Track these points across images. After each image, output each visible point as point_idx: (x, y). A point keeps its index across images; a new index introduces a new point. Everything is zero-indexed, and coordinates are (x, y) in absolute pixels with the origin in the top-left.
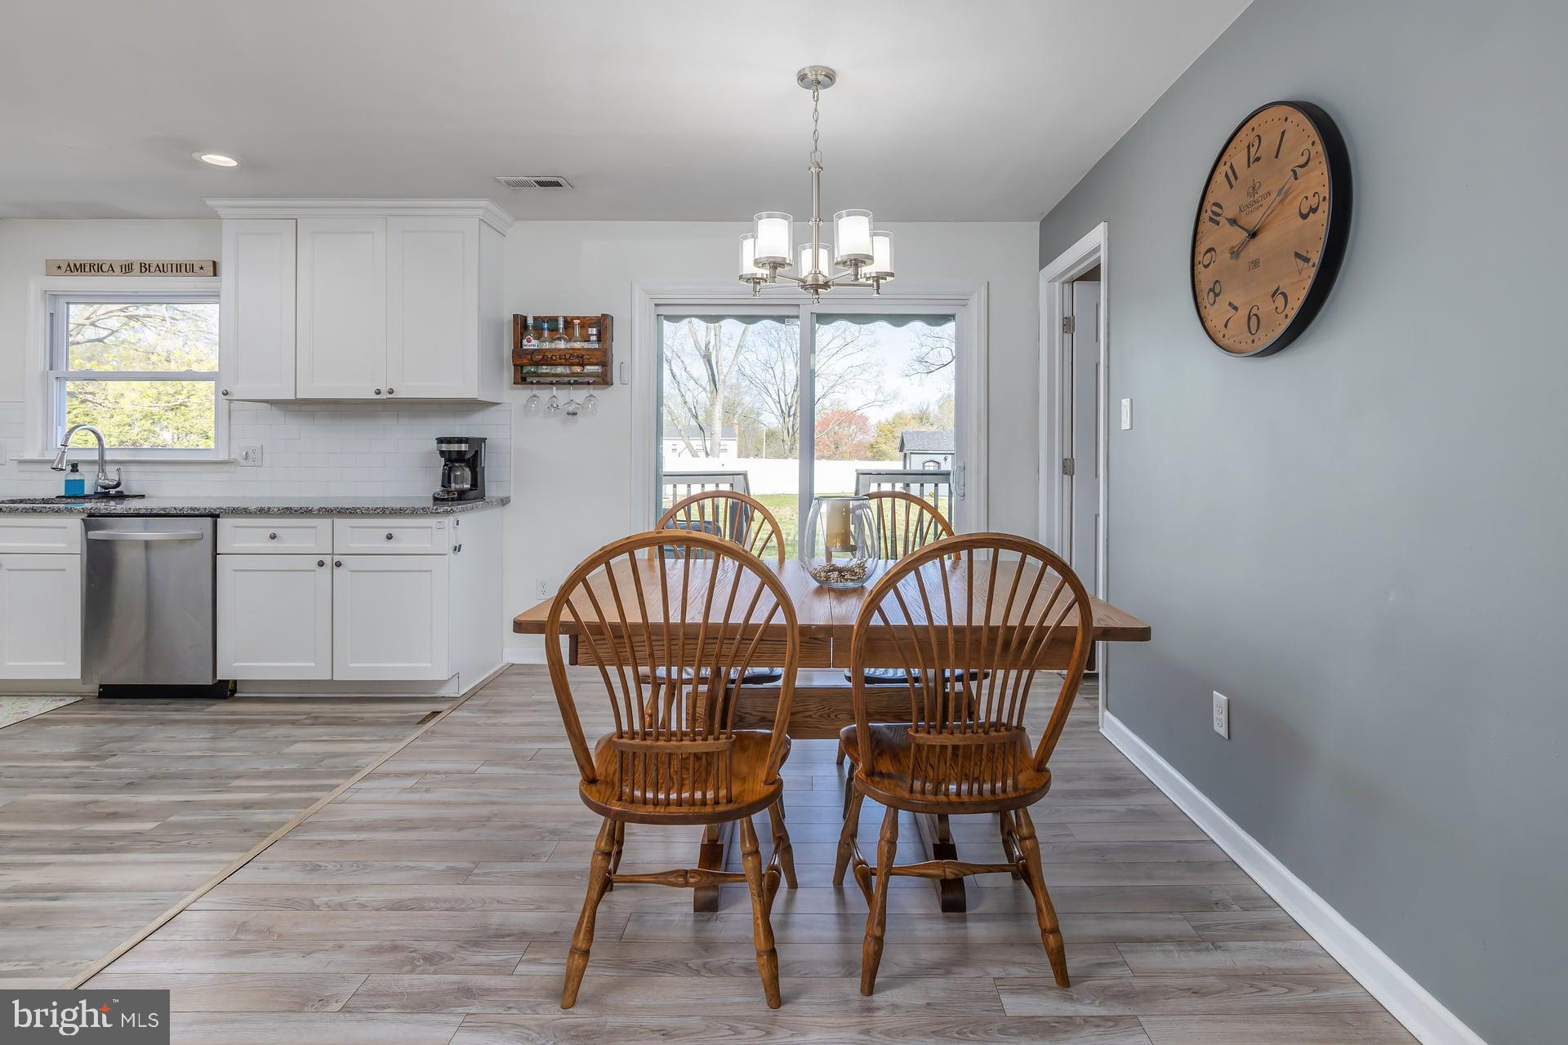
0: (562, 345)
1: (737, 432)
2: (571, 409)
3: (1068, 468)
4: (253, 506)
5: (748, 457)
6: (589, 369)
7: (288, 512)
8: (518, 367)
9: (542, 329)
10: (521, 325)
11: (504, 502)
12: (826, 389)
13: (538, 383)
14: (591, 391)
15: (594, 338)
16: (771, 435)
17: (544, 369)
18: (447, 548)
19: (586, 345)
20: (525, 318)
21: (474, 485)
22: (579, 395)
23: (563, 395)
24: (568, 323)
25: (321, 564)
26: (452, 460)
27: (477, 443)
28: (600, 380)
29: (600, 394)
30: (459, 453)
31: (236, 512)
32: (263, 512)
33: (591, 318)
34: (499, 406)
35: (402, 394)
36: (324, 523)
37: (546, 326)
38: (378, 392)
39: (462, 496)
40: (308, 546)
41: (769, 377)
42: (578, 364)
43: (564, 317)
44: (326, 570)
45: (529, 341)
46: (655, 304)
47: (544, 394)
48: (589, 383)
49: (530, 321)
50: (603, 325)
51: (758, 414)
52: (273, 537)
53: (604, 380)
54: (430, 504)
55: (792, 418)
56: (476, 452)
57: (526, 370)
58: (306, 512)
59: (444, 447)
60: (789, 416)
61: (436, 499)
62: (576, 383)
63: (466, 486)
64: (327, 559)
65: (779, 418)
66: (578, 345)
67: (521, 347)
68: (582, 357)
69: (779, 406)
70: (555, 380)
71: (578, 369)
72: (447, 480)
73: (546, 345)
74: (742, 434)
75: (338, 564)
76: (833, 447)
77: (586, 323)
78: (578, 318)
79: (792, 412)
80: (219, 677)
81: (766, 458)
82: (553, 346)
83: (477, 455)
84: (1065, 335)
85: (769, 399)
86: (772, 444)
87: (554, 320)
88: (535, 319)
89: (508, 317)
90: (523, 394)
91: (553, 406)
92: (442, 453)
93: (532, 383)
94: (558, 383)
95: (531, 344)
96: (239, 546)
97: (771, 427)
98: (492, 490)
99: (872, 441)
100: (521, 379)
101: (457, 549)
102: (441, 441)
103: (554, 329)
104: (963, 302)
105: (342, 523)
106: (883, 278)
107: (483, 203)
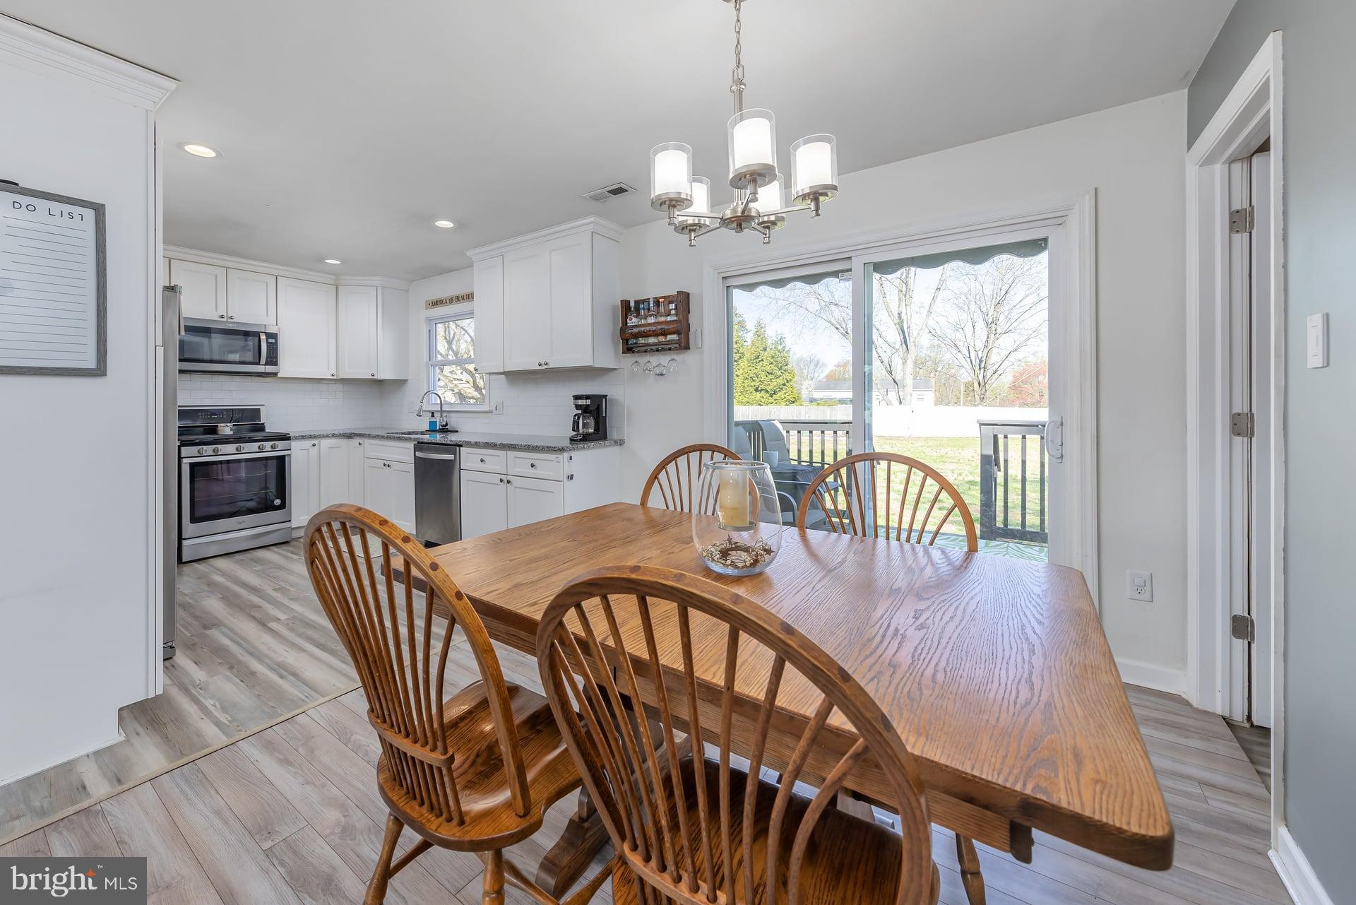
0: (651, 320)
2: (660, 370)
3: (1242, 425)
5: (948, 404)
6: (669, 337)
7: (488, 446)
8: (626, 341)
9: (640, 309)
10: (626, 308)
11: (624, 440)
12: (1018, 343)
13: (638, 351)
14: (673, 355)
15: (675, 312)
16: (969, 386)
17: (641, 341)
18: (563, 477)
19: (667, 318)
20: (629, 302)
21: (597, 429)
22: (664, 359)
23: (655, 360)
24: (657, 303)
25: (502, 480)
26: (581, 411)
27: (603, 398)
28: (677, 346)
29: (680, 357)
31: (467, 444)
32: (477, 445)
33: (673, 295)
35: (552, 365)
36: (503, 454)
37: (642, 306)
38: (541, 365)
39: (586, 438)
40: (496, 468)
41: (959, 336)
42: (663, 334)
43: (654, 298)
44: (503, 484)
45: (631, 320)
46: (723, 278)
47: (643, 359)
48: (670, 349)
49: (632, 304)
50: (683, 301)
52: (482, 461)
53: (684, 346)
54: (567, 443)
55: (982, 370)
56: (598, 405)
57: (629, 342)
58: (494, 446)
59: (580, 402)
60: (980, 369)
61: (567, 440)
62: (662, 349)
63: (591, 430)
64: (504, 477)
65: (969, 371)
66: (662, 319)
67: (626, 324)
68: (665, 328)
70: (648, 348)
71: (663, 339)
72: (577, 428)
73: (642, 321)
75: (510, 482)
76: (1037, 395)
77: (669, 299)
78: (662, 298)
79: (982, 366)
82: (647, 321)
83: (599, 408)
84: (1237, 237)
85: (959, 355)
86: (970, 394)
87: (648, 300)
88: (635, 302)
89: (618, 302)
90: (630, 359)
91: (648, 369)
92: (578, 407)
93: (634, 351)
94: (650, 350)
95: (633, 322)
96: (470, 465)
98: (613, 434)
100: (629, 350)
101: (571, 477)
102: (576, 398)
103: (647, 308)
104: (1059, 220)
105: (512, 455)
106: (822, 194)
107: (592, 219)
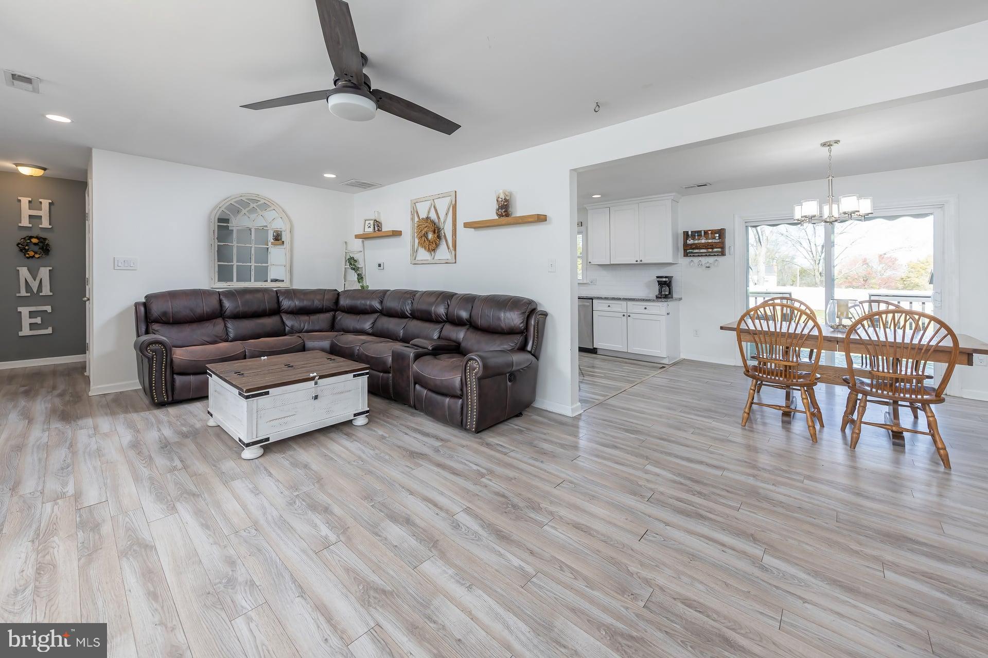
0: (703, 241)
1: (776, 270)
2: (708, 265)
4: (603, 297)
6: (716, 250)
7: (613, 299)
8: (685, 250)
9: (695, 236)
10: (686, 234)
11: (680, 299)
13: (694, 256)
14: (716, 258)
15: (717, 238)
16: (803, 272)
17: (696, 251)
18: (665, 314)
19: (714, 241)
20: (688, 232)
21: (670, 293)
22: (711, 260)
23: (705, 260)
24: (706, 232)
25: (624, 316)
26: (661, 284)
27: (670, 278)
28: (720, 254)
29: (720, 259)
30: (665, 281)
31: (598, 298)
32: (606, 299)
33: (715, 230)
34: (676, 265)
35: (644, 261)
36: (624, 303)
37: (696, 234)
38: (637, 261)
39: (666, 297)
40: (620, 310)
42: (711, 248)
43: (704, 231)
44: (625, 317)
45: (689, 240)
46: (743, 222)
47: (696, 260)
48: (715, 255)
49: (690, 233)
50: (721, 233)
51: (793, 258)
52: (609, 306)
53: (723, 254)
54: (655, 298)
56: (670, 281)
57: (688, 251)
58: (619, 299)
59: (659, 279)
61: (657, 297)
62: (709, 255)
63: (668, 293)
64: (625, 314)
66: (710, 241)
67: (686, 243)
68: (713, 245)
69: (810, 253)
70: (700, 254)
71: (710, 250)
72: (660, 291)
73: (696, 242)
74: (781, 272)
75: (629, 316)
77: (714, 232)
78: (710, 230)
80: (594, 347)
81: (800, 286)
82: (699, 241)
85: (801, 249)
86: (804, 278)
87: (700, 232)
88: (692, 232)
89: (681, 232)
90: (688, 259)
91: (700, 265)
92: (658, 281)
93: (691, 256)
94: (702, 256)
95: (690, 242)
96: (600, 308)
97: (803, 266)
98: (675, 296)
99: (903, 276)
100: (686, 255)
101: (668, 314)
102: (658, 277)
103: (700, 235)
104: (939, 206)
105: (630, 303)
107: (674, 194)
